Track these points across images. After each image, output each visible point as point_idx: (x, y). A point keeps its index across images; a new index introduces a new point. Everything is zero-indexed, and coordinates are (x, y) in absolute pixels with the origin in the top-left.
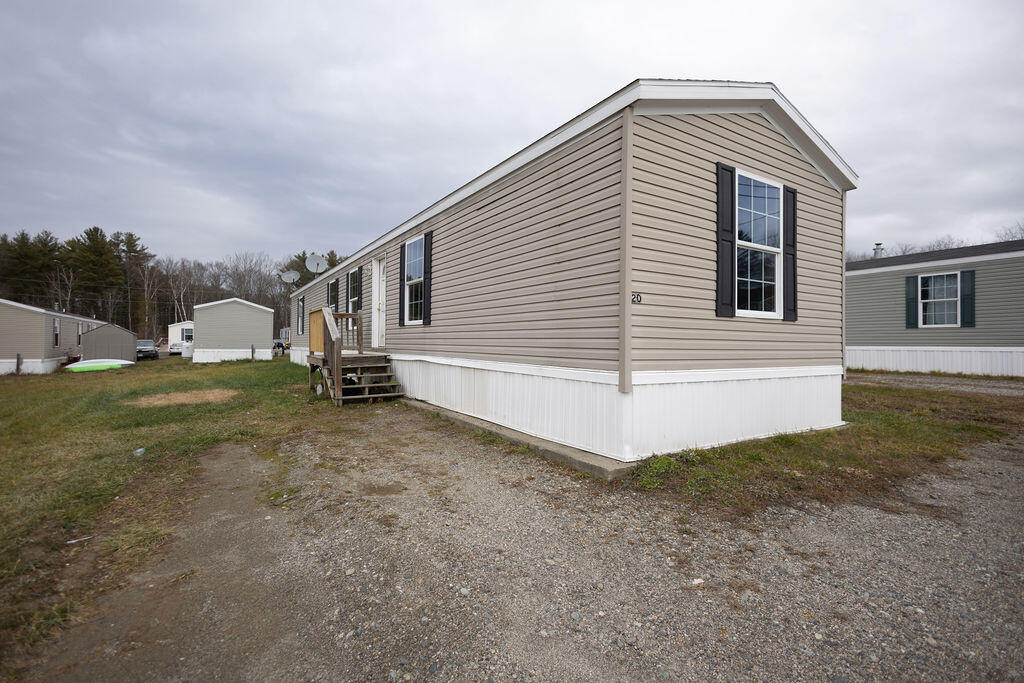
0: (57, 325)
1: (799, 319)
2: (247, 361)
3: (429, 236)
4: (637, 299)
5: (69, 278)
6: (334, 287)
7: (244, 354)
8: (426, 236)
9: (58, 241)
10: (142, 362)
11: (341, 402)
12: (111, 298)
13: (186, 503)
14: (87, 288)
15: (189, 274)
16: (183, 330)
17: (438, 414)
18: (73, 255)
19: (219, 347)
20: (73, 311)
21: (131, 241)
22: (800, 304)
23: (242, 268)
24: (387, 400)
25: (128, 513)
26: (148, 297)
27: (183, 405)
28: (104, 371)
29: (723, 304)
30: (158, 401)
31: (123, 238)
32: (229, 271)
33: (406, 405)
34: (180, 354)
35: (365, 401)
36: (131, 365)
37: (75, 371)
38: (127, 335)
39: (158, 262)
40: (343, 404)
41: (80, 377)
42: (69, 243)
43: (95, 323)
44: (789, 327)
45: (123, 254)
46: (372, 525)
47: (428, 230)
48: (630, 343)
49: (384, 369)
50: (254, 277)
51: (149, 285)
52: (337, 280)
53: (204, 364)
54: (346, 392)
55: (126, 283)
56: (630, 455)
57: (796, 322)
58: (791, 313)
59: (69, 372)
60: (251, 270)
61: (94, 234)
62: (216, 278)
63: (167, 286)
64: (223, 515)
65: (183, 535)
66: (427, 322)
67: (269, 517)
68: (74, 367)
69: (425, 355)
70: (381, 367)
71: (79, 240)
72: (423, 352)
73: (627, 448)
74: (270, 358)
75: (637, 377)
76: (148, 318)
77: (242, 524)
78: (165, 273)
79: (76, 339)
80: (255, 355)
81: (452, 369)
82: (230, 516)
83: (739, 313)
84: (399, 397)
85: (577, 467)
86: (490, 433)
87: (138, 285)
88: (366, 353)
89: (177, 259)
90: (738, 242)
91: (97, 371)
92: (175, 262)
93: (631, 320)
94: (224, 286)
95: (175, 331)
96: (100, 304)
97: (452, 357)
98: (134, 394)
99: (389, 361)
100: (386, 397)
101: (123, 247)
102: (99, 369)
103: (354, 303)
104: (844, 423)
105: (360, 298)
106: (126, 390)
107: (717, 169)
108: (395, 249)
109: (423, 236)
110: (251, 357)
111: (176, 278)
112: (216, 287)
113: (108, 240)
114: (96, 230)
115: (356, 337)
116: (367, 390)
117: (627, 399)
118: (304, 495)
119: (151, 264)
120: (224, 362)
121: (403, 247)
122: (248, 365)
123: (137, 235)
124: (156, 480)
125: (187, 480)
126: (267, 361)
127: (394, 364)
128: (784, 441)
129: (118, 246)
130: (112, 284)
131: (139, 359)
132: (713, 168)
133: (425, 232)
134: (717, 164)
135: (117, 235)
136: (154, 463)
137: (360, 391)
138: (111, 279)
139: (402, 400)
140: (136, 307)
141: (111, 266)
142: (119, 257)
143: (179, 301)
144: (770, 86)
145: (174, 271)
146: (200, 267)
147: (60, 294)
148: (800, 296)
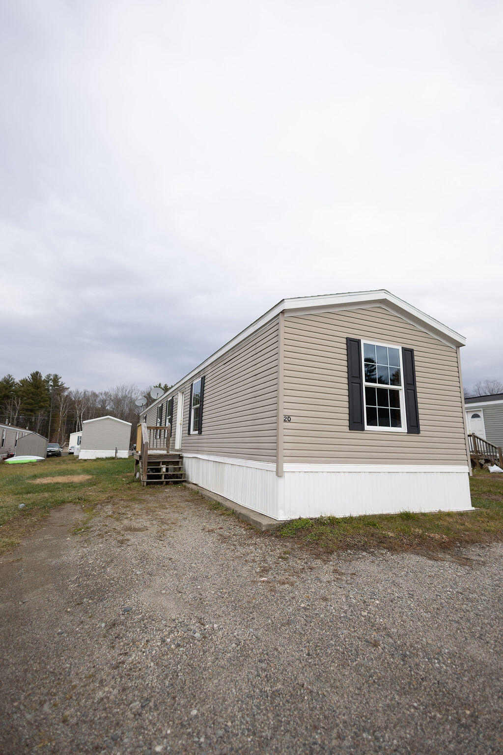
0: (4, 434)
1: (421, 432)
2: (112, 458)
3: (203, 379)
4: (288, 419)
5: (18, 403)
6: (161, 409)
7: (110, 453)
8: (202, 379)
9: (15, 381)
10: (50, 459)
11: (145, 484)
12: (40, 416)
13: (33, 531)
14: (27, 410)
15: (88, 400)
16: (79, 437)
17: (198, 492)
18: (22, 389)
19: (96, 448)
20: (17, 425)
21: (56, 379)
22: (421, 422)
23: (120, 395)
24: (176, 483)
25: (4, 533)
26: (62, 415)
27: (58, 483)
28: (26, 463)
29: (354, 422)
30: (45, 481)
31: (52, 377)
32: (112, 398)
33: (185, 487)
34: (73, 453)
35: (161, 483)
36: (42, 460)
37: (10, 463)
38: (43, 440)
39: (70, 392)
40: (147, 485)
41: (11, 466)
42: (21, 381)
43: (26, 432)
44: (413, 437)
45: (51, 388)
46: (114, 543)
47: (203, 375)
48: (282, 445)
49: (177, 463)
50: (127, 401)
51: (63, 408)
52: (162, 405)
53: (85, 460)
54: (149, 477)
55: (50, 406)
56: (282, 516)
57: (420, 435)
58: (414, 427)
59: (7, 464)
60: (125, 397)
61: (36, 376)
62: (104, 402)
63: (74, 409)
64: (47, 537)
65: (24, 544)
66: (200, 433)
67: (69, 539)
68: (10, 461)
69: (198, 453)
70: (177, 461)
71: (27, 380)
72: (198, 452)
73: (281, 512)
74: (127, 457)
75: (287, 467)
76: (60, 429)
77: (55, 541)
78: (74, 399)
79: (14, 442)
80: (118, 455)
81: (210, 462)
82: (51, 538)
83: (367, 427)
84: (183, 481)
85: (251, 523)
86: (219, 503)
87: (57, 407)
88: (171, 452)
89: (81, 390)
90: (365, 384)
91: (22, 464)
92: (80, 392)
93: (282, 431)
94: (108, 408)
95: (74, 437)
96: (33, 420)
97: (210, 455)
98: (35, 477)
99: (181, 457)
100: (177, 481)
101: (51, 383)
102: (23, 462)
103: (169, 419)
104: (473, 508)
105: (172, 417)
106: (32, 474)
107: (347, 342)
108: (188, 385)
109: (201, 379)
110: (115, 456)
111: (79, 402)
112: (103, 407)
113: (43, 379)
114: (37, 373)
115: (165, 442)
116: (163, 476)
117: (281, 481)
118: (92, 529)
119: (66, 393)
120: (98, 459)
121: (192, 385)
122: (113, 461)
123: (60, 376)
124: (24, 520)
125: (38, 520)
126: (125, 459)
127: (184, 459)
128: (407, 517)
129: (48, 382)
130: (42, 407)
131: (48, 456)
132: (344, 341)
133: (202, 376)
134: (347, 338)
135: (49, 376)
136: (26, 513)
137: (159, 477)
138: (42, 404)
139: (184, 484)
140: (53, 422)
141: (43, 396)
142: (48, 390)
143: (80, 418)
144: (384, 291)
145: (79, 398)
146: (95, 395)
147: (12, 413)
148: (420, 416)
